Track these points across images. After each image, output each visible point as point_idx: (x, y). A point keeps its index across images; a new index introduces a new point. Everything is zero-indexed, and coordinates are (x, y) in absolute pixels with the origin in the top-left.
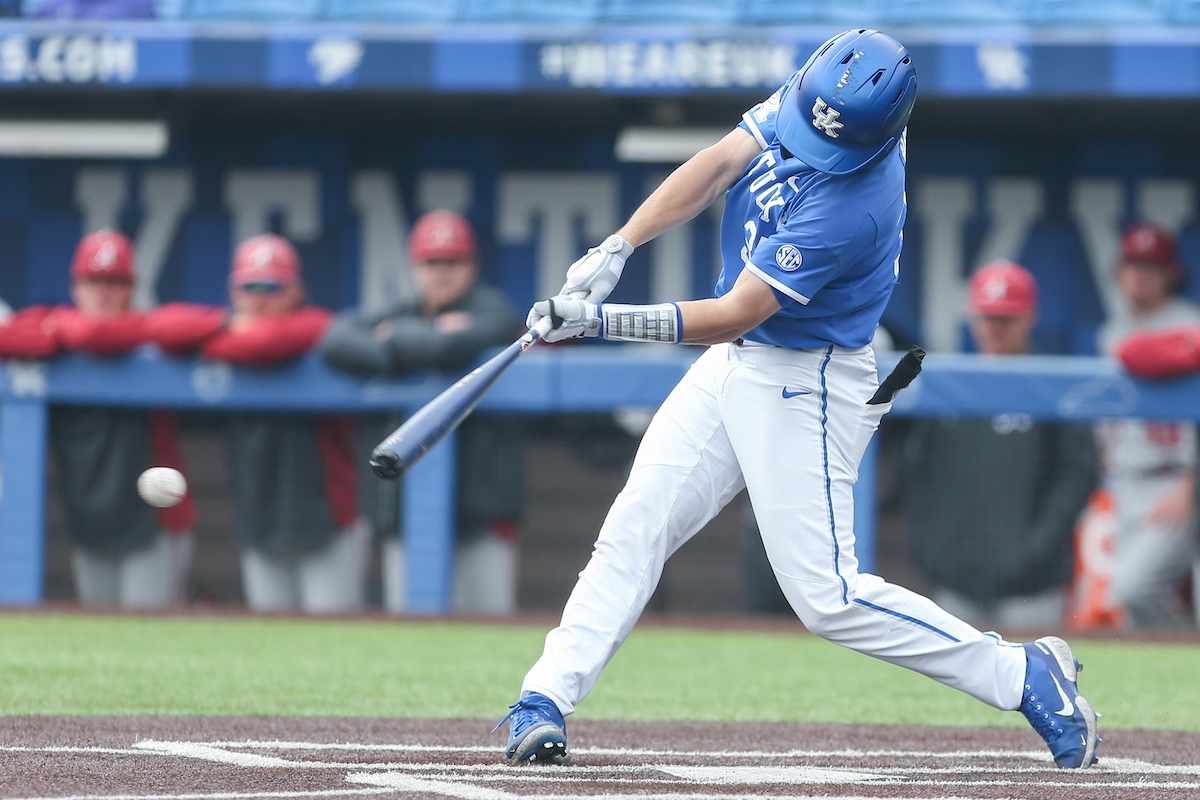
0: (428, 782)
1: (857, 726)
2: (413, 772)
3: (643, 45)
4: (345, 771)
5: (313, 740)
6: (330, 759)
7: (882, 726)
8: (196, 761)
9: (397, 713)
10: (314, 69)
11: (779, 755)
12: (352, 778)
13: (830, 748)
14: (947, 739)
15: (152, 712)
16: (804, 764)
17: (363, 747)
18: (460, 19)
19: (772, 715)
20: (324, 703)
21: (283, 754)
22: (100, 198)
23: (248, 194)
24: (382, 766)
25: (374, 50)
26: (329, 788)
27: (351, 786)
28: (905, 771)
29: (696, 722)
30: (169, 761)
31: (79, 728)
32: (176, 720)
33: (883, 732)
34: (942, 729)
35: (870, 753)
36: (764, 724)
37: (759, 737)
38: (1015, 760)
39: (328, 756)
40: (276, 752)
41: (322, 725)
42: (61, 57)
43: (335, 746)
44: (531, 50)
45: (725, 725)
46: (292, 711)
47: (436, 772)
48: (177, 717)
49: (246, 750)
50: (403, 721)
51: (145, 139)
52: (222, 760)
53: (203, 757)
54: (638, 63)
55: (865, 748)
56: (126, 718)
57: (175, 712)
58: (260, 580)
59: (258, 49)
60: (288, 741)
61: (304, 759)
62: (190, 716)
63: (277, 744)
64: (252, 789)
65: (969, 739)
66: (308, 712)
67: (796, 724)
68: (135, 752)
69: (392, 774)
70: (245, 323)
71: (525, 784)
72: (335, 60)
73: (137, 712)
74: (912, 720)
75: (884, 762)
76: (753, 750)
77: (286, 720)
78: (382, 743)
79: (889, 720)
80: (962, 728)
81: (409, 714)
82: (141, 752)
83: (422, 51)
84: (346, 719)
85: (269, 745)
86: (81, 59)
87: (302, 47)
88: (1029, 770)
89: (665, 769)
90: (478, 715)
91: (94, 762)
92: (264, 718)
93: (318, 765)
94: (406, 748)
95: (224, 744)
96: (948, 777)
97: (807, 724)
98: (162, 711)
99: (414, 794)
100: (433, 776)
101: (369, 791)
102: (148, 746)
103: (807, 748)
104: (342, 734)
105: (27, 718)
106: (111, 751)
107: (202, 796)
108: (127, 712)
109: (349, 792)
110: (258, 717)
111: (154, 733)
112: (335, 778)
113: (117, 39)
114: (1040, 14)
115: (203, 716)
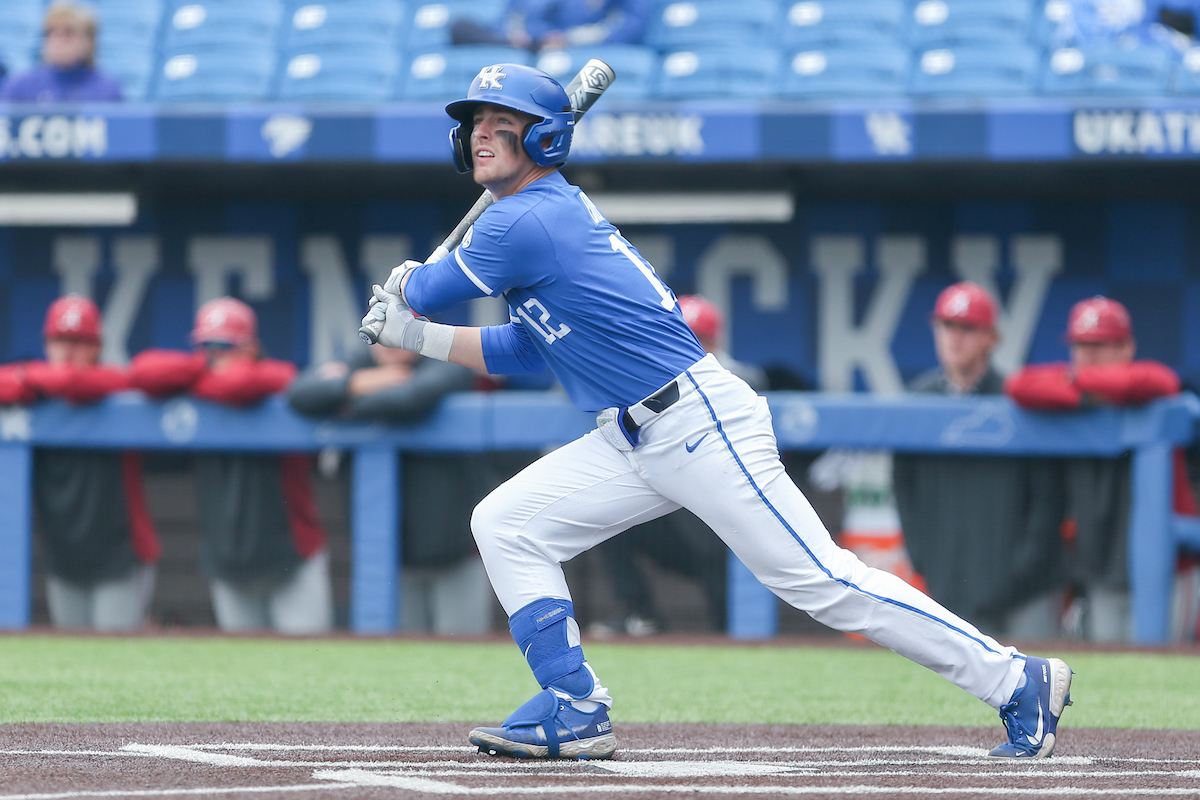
0: (387, 777)
1: (770, 726)
2: (373, 769)
4: (311, 769)
5: (282, 742)
6: (299, 759)
7: (792, 726)
8: (177, 761)
9: (355, 718)
10: (267, 143)
11: (701, 751)
12: (317, 775)
13: (746, 745)
14: (852, 736)
15: (135, 720)
16: (724, 759)
17: (326, 748)
18: (397, 98)
19: (693, 716)
20: (289, 710)
21: (256, 755)
22: (76, 264)
23: (210, 258)
24: (345, 764)
25: (321, 126)
26: (298, 783)
27: (318, 782)
28: (816, 764)
29: (625, 724)
30: (154, 762)
31: (70, 734)
32: (157, 725)
33: (794, 731)
34: (847, 728)
35: (784, 749)
36: (685, 724)
37: (681, 736)
38: (915, 753)
39: (296, 756)
40: (249, 753)
41: (289, 730)
42: (39, 136)
43: (302, 747)
45: (651, 726)
46: (261, 717)
47: (394, 768)
48: (157, 723)
49: (221, 751)
50: (361, 725)
51: (117, 209)
52: (200, 760)
53: (183, 758)
55: (779, 745)
56: (112, 725)
57: (155, 719)
59: (216, 125)
60: (259, 743)
61: (275, 759)
62: (170, 722)
63: (249, 745)
64: (229, 784)
65: (872, 736)
66: (275, 718)
67: (715, 724)
68: (122, 754)
69: (354, 771)
71: (474, 778)
72: (287, 136)
73: (121, 719)
74: (820, 720)
75: (798, 757)
76: (678, 747)
77: (255, 725)
78: (344, 744)
79: (800, 721)
80: (865, 727)
81: (367, 720)
82: (127, 754)
83: (364, 125)
84: (309, 723)
85: (241, 746)
86: (58, 136)
87: (258, 123)
88: (928, 762)
90: (429, 719)
91: (86, 763)
92: (237, 723)
93: (287, 763)
94: (365, 748)
95: (202, 746)
96: (856, 768)
97: (724, 724)
98: (144, 719)
99: (375, 788)
100: (391, 772)
101: (334, 786)
102: (134, 748)
103: (727, 745)
104: (307, 738)
105: (22, 725)
106: (100, 753)
107: (184, 791)
108: (113, 719)
109: (316, 787)
110: (231, 722)
111: (138, 737)
112: (303, 775)
113: (89, 118)
114: (921, 86)
115: (180, 722)
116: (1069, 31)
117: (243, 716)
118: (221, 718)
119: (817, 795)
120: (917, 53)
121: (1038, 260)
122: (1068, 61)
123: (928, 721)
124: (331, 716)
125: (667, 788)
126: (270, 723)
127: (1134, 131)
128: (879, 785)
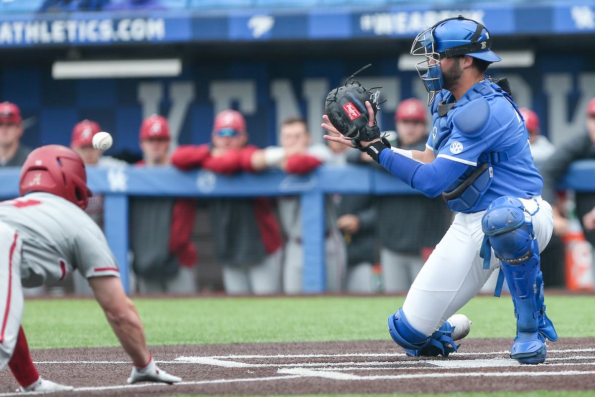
0: (317, 372)
2: (310, 367)
3: (410, 12)
4: (276, 368)
5: (261, 354)
6: (269, 363)
8: (205, 365)
9: (301, 340)
10: (251, 30)
11: (486, 353)
12: (280, 371)
14: (567, 343)
15: (182, 343)
16: (497, 358)
17: (285, 356)
19: (482, 335)
20: (266, 336)
21: (247, 361)
22: (150, 98)
23: (221, 93)
24: (294, 365)
25: (280, 20)
26: (269, 376)
27: (280, 375)
30: (192, 366)
32: (195, 346)
36: (478, 339)
37: (476, 346)
39: (268, 361)
40: (244, 360)
41: (265, 347)
42: (129, 29)
43: (272, 356)
44: (355, 18)
46: (251, 340)
47: (323, 367)
49: (229, 359)
50: (304, 344)
51: (171, 67)
52: (217, 365)
53: (208, 363)
54: (407, 22)
56: (171, 346)
57: (194, 343)
59: (223, 22)
60: (249, 355)
61: (257, 363)
62: (202, 344)
63: (244, 356)
64: (232, 378)
65: (578, 343)
66: (258, 341)
67: (494, 339)
68: (175, 362)
69: (299, 368)
71: (363, 371)
72: (261, 26)
73: (175, 343)
77: (247, 345)
78: (294, 354)
80: (575, 338)
81: (307, 340)
82: (180, 362)
83: (302, 19)
84: (276, 344)
85: (240, 357)
86: (139, 29)
87: (246, 20)
89: (431, 362)
90: (340, 339)
92: (237, 344)
93: (264, 365)
94: (306, 356)
95: (218, 357)
96: (567, 361)
97: (499, 339)
98: (188, 343)
100: (319, 369)
101: (288, 377)
102: (182, 359)
103: (499, 350)
104: (275, 351)
106: (164, 362)
107: (208, 382)
108: (171, 343)
109: (279, 378)
110: (234, 344)
111: (184, 353)
112: (272, 372)
113: (156, 19)
115: (207, 344)
117: (241, 340)
118: (229, 342)
119: (547, 376)
124: (288, 339)
125: (467, 374)
126: (255, 343)
128: (580, 370)
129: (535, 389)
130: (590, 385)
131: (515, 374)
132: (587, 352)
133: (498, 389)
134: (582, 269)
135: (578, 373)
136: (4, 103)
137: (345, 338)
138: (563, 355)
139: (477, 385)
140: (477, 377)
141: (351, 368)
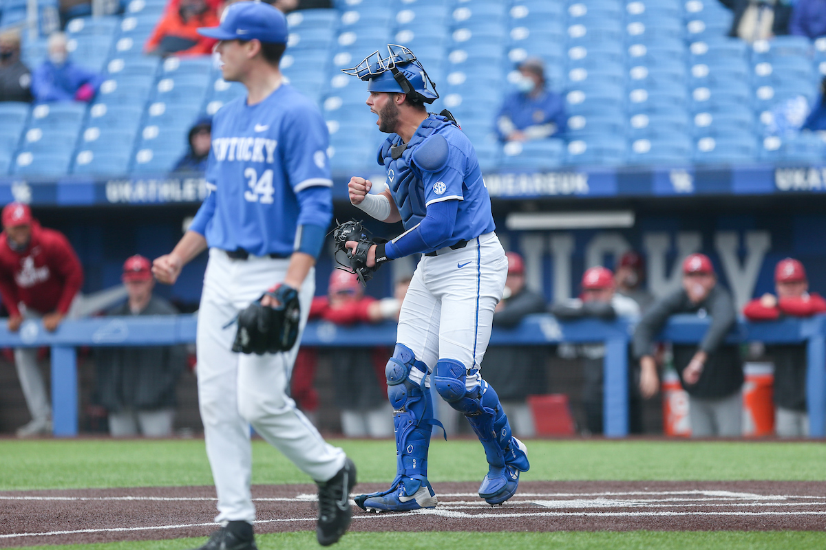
1: (623, 481)
3: (518, 175)
7: (635, 481)
14: (664, 486)
15: (304, 482)
16: (600, 498)
19: (585, 477)
28: (646, 501)
29: (550, 481)
31: (271, 490)
33: (635, 484)
34: (662, 482)
35: (629, 493)
36: (581, 481)
37: (579, 487)
38: (696, 495)
45: (563, 482)
54: (516, 184)
55: (627, 491)
56: (293, 485)
58: (351, 422)
65: (675, 486)
67: (596, 481)
68: (298, 500)
70: (339, 305)
71: (474, 510)
73: (297, 482)
74: (649, 479)
75: (637, 497)
79: (638, 478)
80: (671, 481)
82: (300, 499)
88: (703, 500)
89: (537, 502)
90: (451, 480)
91: (279, 505)
96: (665, 503)
97: (600, 481)
102: (303, 497)
106: (287, 500)
108: (293, 482)
111: (305, 491)
114: (698, 157)
116: (773, 128)
119: (646, 516)
120: (696, 140)
121: (758, 244)
122: (772, 143)
123: (703, 478)
125: (571, 514)
127: (806, 178)
128: (677, 511)
129: (635, 529)
130: (686, 526)
131: (616, 514)
132: (684, 495)
133: (600, 529)
134: (679, 417)
135: (675, 514)
136: (135, 256)
137: (456, 479)
138: (660, 497)
139: (581, 525)
140: (581, 517)
141: (461, 507)
